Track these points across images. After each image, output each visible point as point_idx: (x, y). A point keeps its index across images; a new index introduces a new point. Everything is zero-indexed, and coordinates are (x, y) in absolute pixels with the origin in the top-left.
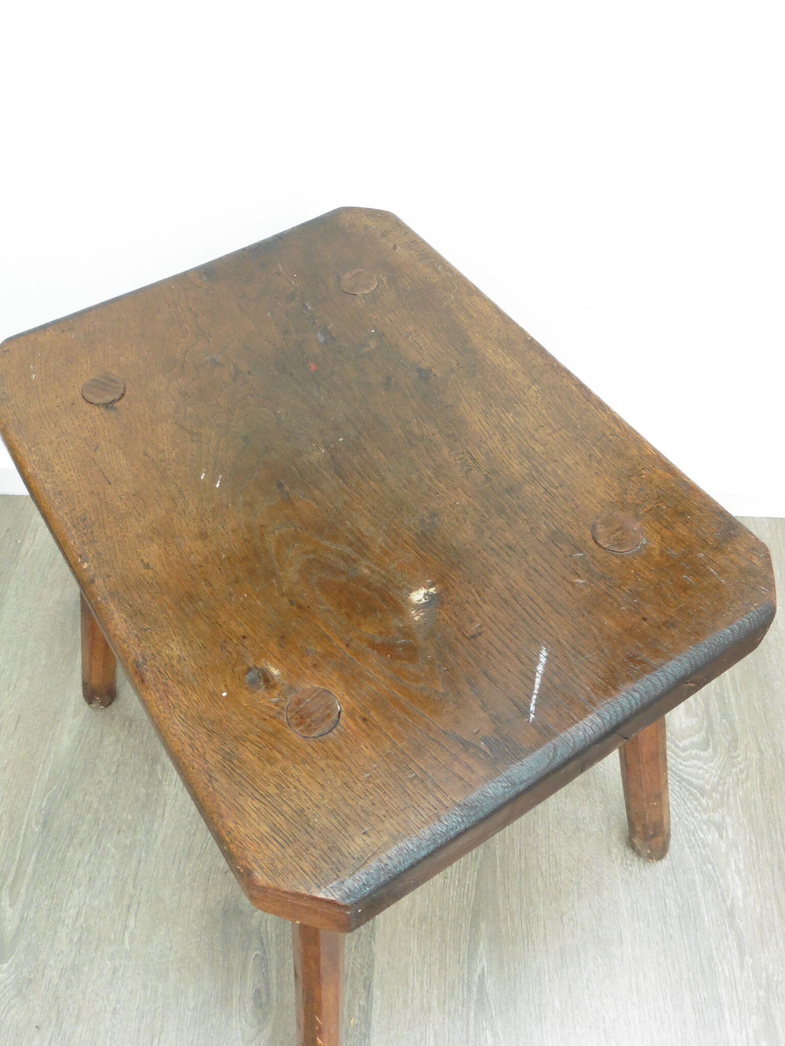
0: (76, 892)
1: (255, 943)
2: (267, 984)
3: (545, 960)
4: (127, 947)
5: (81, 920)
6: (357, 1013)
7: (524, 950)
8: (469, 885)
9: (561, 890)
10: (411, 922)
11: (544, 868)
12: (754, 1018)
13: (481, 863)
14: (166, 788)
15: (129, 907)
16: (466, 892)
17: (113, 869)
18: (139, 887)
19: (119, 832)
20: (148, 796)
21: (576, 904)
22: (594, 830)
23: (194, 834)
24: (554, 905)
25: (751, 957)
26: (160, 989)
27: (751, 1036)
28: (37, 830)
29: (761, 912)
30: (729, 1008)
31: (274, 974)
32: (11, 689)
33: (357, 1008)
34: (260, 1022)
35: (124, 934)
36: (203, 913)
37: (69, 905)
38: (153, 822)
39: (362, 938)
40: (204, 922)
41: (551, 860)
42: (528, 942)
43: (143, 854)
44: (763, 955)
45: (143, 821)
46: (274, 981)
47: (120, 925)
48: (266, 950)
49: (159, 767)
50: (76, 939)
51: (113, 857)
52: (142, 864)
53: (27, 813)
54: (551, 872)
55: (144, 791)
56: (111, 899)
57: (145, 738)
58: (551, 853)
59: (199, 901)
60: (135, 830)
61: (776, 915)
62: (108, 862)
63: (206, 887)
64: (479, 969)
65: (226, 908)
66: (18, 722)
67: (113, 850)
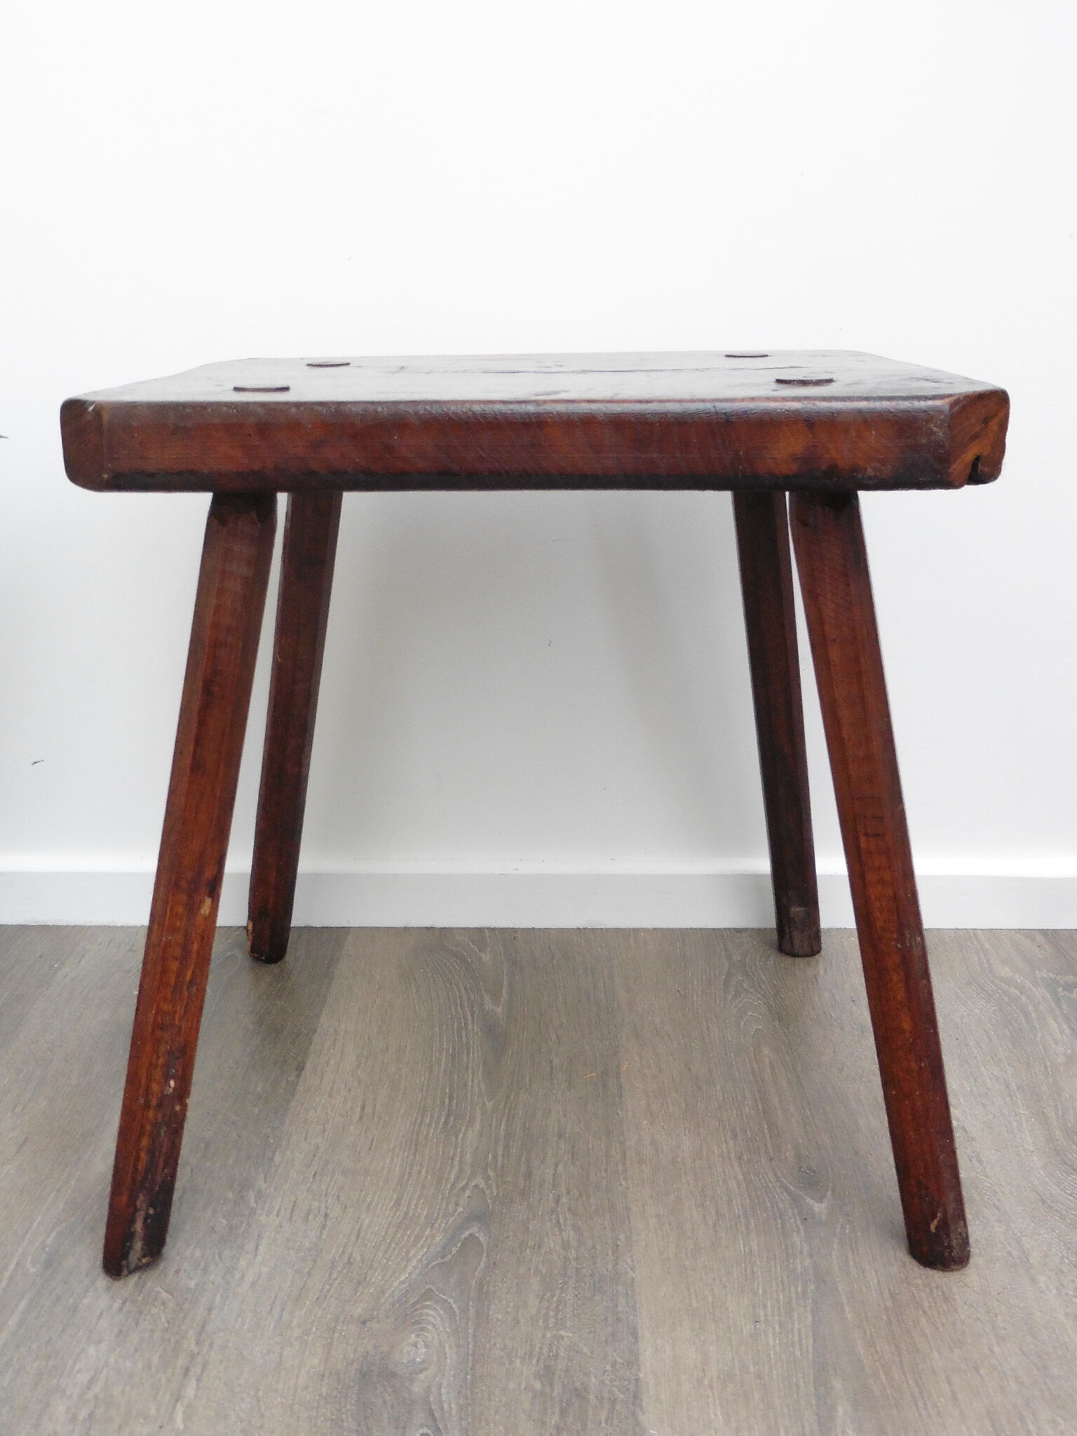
0: (92, 1350)
1: (420, 1416)
3: (964, 1428)
4: (180, 1424)
5: (97, 1388)
7: (920, 1415)
8: (799, 1330)
9: (964, 1332)
10: (706, 1382)
11: (926, 1304)
13: (815, 1302)
14: (263, 1218)
15: (188, 1369)
16: (796, 1339)
17: (163, 1320)
18: (207, 1343)
19: (177, 1272)
20: (231, 1228)
21: (996, 1349)
22: (999, 1254)
23: (309, 1274)
24: (957, 1352)
28: (32, 1270)
32: (18, 1109)
35: (174, 1407)
36: (323, 1376)
37: (77, 1367)
38: (238, 1259)
39: (618, 1407)
40: (324, 1390)
41: (935, 1295)
42: (925, 1404)
43: (218, 1298)
45: (220, 1257)
47: (168, 1396)
48: (441, 1426)
49: (251, 1196)
50: (83, 1414)
51: (163, 1304)
52: (215, 1312)
53: (20, 1250)
54: (941, 1310)
56: (155, 1360)
57: (231, 1161)
58: (934, 1285)
59: (316, 1361)
60: (205, 1270)
62: (154, 1310)
63: (329, 1340)
65: (365, 1369)
66: (21, 1146)
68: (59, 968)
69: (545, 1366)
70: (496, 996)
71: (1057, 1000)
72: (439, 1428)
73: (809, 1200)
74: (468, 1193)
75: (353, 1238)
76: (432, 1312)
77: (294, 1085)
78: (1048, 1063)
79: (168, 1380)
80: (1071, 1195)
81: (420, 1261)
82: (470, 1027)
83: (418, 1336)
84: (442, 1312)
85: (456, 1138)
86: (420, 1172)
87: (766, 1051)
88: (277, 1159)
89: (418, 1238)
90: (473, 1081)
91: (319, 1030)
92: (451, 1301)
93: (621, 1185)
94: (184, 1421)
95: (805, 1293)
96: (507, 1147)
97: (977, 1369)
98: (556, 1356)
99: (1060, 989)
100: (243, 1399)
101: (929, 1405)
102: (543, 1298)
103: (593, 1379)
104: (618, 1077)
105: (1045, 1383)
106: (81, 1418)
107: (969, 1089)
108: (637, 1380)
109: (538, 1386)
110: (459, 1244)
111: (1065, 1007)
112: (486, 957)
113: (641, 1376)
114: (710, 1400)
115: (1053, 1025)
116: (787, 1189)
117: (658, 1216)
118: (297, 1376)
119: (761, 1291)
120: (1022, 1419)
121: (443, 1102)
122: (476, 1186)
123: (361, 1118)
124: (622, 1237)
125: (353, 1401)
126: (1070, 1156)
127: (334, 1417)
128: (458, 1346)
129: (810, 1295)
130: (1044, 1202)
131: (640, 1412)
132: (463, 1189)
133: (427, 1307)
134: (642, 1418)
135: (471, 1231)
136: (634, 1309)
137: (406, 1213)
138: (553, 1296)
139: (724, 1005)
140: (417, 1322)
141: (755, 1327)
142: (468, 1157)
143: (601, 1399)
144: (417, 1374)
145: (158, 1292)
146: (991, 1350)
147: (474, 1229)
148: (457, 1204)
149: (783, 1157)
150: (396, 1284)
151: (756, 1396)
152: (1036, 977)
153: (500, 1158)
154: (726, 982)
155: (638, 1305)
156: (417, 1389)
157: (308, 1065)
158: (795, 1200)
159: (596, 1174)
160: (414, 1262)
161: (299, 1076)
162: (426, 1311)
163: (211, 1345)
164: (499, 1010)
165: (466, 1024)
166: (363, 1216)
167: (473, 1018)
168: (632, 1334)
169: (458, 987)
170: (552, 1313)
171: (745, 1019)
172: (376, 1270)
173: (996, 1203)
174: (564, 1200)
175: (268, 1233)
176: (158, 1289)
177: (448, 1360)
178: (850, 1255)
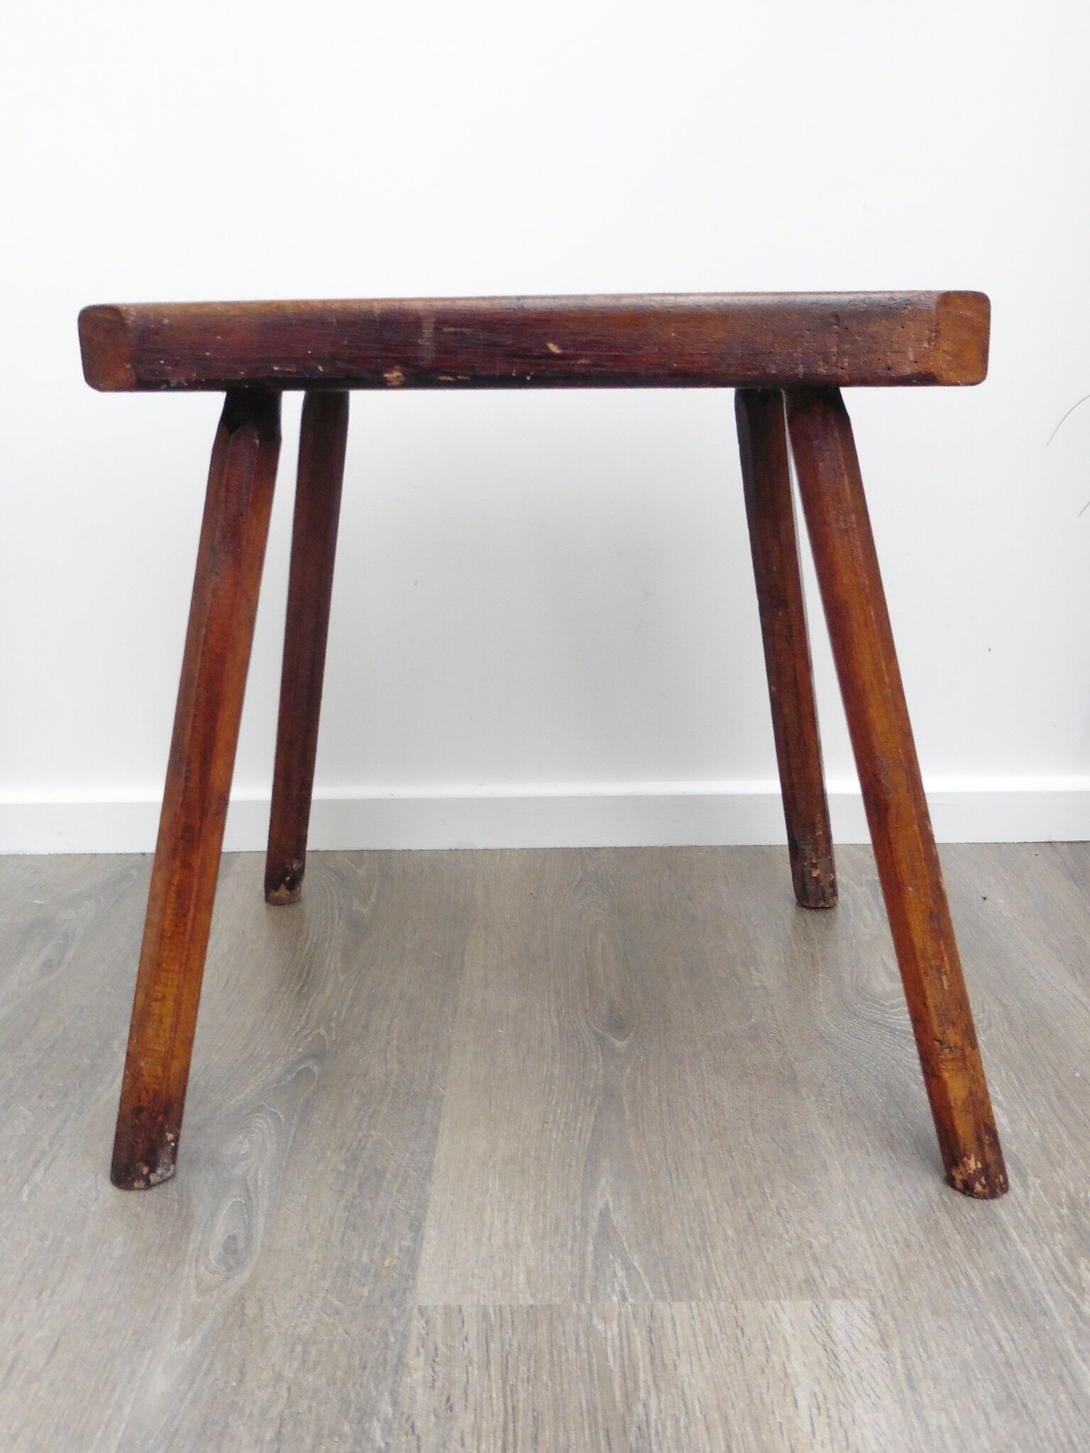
1: (236, 1190)
2: (249, 1227)
4: (25, 1198)
6: (396, 1254)
7: (672, 1183)
8: (581, 1128)
10: (491, 1163)
11: (697, 1109)
12: (1060, 1236)
13: (599, 1109)
16: (577, 1134)
17: (23, 1129)
18: (59, 1144)
19: (40, 1097)
21: (751, 1139)
25: (1038, 1177)
26: (68, 1239)
27: (1060, 1253)
29: (1042, 1136)
30: (1015, 1228)
31: (262, 1220)
33: (396, 1250)
34: (229, 1268)
35: (22, 1187)
39: (410, 1181)
41: (707, 1102)
42: (678, 1176)
44: (1055, 1174)
46: (261, 1226)
47: (18, 1179)
48: (253, 1196)
51: (25, 1118)
54: (709, 1112)
55: (88, 1061)
56: (11, 1156)
58: (708, 1096)
60: (65, 1094)
61: (1065, 1137)
64: (601, 1204)
67: (26, 1112)
69: (352, 1155)
70: (364, 900)
72: (251, 1198)
73: (612, 1039)
74: (309, 1039)
76: (260, 1121)
79: (20, 1169)
81: (258, 1085)
82: (336, 923)
83: (245, 1137)
84: (269, 1120)
85: (307, 1001)
86: (269, 1025)
89: (258, 1071)
90: (330, 962)
92: (279, 1113)
93: (448, 1031)
94: (29, 1197)
95: (592, 1103)
96: (351, 1007)
97: (730, 1152)
98: (364, 1149)
101: (681, 1176)
102: (360, 1109)
103: (392, 1163)
104: (462, 956)
107: (777, 960)
108: (431, 1163)
109: (343, 1168)
110: (294, 1075)
112: (361, 872)
113: (435, 1160)
114: (492, 1176)
115: (867, 913)
116: (595, 1033)
117: (475, 1052)
119: (554, 1102)
120: (760, 1185)
122: (318, 1034)
123: (224, 988)
124: (440, 1067)
126: (855, 1006)
128: (279, 1143)
129: (597, 1104)
130: (821, 1037)
131: (428, 1184)
132: (306, 1037)
133: (258, 1117)
134: (429, 1188)
135: (306, 1065)
136: (439, 1116)
137: (252, 1053)
138: (370, 1108)
139: (571, 903)
140: (246, 1127)
141: (543, 1127)
142: (315, 1014)
143: (396, 1176)
144: (239, 1162)
146: (746, 1140)
147: (310, 1064)
148: (298, 1047)
149: (597, 1010)
150: (233, 1102)
151: (532, 1172)
152: (861, 879)
153: (344, 1015)
154: (578, 888)
155: (443, 1113)
156: (237, 1171)
158: (600, 1039)
159: (427, 1024)
160: (251, 1087)
162: (258, 1120)
164: (365, 911)
167: (340, 917)
168: (433, 1132)
169: (331, 895)
170: (366, 1119)
171: (588, 913)
172: (217, 1093)
174: (394, 1042)
176: (22, 1108)
177: (268, 1153)
178: (639, 1077)
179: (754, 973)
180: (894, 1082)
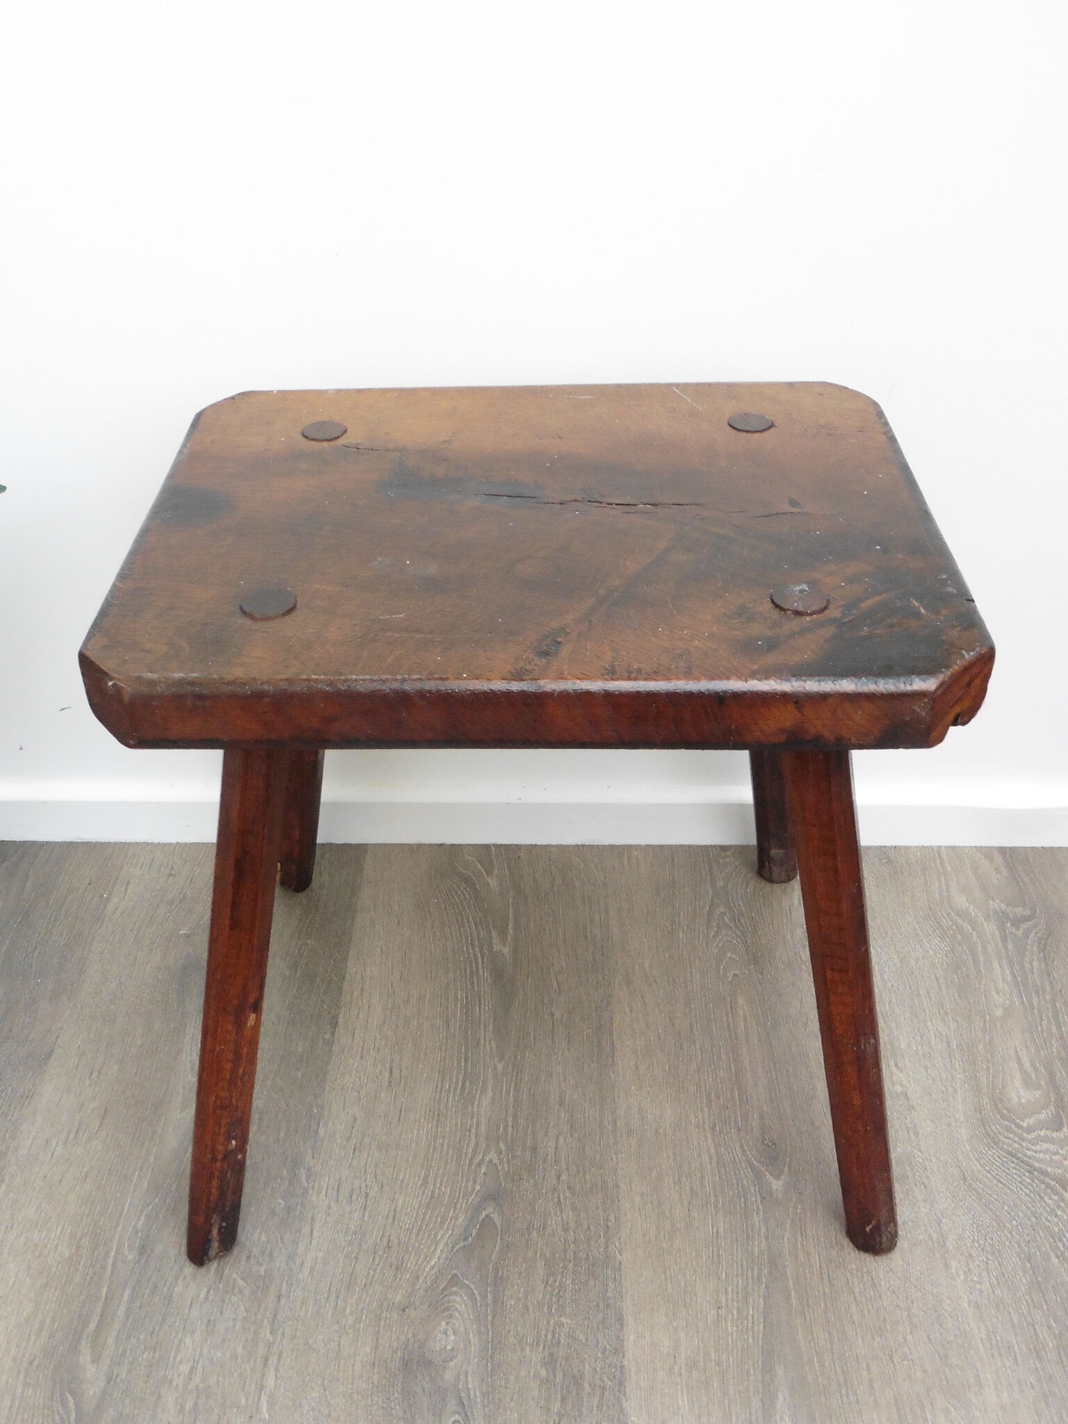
68: (108, 899)
69: (549, 1354)
70: (503, 933)
71: (1004, 939)
72: (467, 1416)
73: (768, 1176)
74: (483, 1169)
75: (390, 1220)
76: (458, 1299)
77: (330, 1043)
78: (988, 1017)
79: (252, 1370)
80: (989, 1172)
81: (446, 1244)
82: (481, 972)
83: (447, 1323)
84: (465, 1299)
85: (472, 1106)
86: (442, 1146)
87: (741, 1001)
88: (321, 1132)
89: (444, 1219)
90: (485, 1039)
91: (348, 977)
92: (473, 1286)
93: (612, 1159)
95: (759, 1277)
96: (515, 1117)
97: (891, 1357)
98: (558, 1344)
99: (1009, 925)
100: (313, 1389)
101: (850, 1392)
102: (547, 1282)
103: (587, 1367)
104: (611, 1034)
105: (944, 1373)
106: (188, 1409)
107: (914, 1048)
108: (622, 1367)
109: (543, 1373)
110: (478, 1226)
111: (1010, 946)
112: (493, 883)
113: (626, 1363)
115: (997, 970)
116: (751, 1164)
117: (642, 1194)
118: (354, 1365)
119: (724, 1276)
121: (459, 1063)
122: (491, 1161)
123: (390, 1082)
124: (612, 1218)
125: (399, 1390)
126: (994, 1128)
127: (385, 1405)
128: (480, 1333)
129: (764, 1280)
130: (965, 1179)
131: (624, 1400)
132: (480, 1164)
133: (455, 1293)
134: (625, 1404)
135: (487, 1211)
136: (620, 1293)
137: (433, 1192)
138: (555, 1282)
139: (707, 944)
140: (447, 1309)
141: (718, 1313)
142: (483, 1129)
143: (592, 1385)
144: (448, 1361)
145: (235, 1279)
146: (904, 1338)
147: (489, 1210)
148: (475, 1182)
149: (749, 1128)
150: (427, 1269)
152: (989, 909)
153: (510, 1130)
154: (710, 913)
155: (624, 1291)
156: (449, 1376)
157: (341, 1020)
158: (758, 1176)
159: (591, 1147)
160: (441, 1246)
161: (333, 1034)
162: (453, 1297)
163: (283, 1334)
164: (506, 950)
165: (477, 968)
166: (397, 1196)
167: (483, 959)
168: (619, 1320)
169: (469, 921)
170: (554, 1299)
171: (724, 962)
172: (411, 1254)
173: (925, 1180)
174: (564, 1177)
175: (320, 1215)
176: (235, 1276)
177: (473, 1348)
178: (799, 1238)
179: (894, 1069)
180: (1036, 1252)
